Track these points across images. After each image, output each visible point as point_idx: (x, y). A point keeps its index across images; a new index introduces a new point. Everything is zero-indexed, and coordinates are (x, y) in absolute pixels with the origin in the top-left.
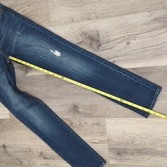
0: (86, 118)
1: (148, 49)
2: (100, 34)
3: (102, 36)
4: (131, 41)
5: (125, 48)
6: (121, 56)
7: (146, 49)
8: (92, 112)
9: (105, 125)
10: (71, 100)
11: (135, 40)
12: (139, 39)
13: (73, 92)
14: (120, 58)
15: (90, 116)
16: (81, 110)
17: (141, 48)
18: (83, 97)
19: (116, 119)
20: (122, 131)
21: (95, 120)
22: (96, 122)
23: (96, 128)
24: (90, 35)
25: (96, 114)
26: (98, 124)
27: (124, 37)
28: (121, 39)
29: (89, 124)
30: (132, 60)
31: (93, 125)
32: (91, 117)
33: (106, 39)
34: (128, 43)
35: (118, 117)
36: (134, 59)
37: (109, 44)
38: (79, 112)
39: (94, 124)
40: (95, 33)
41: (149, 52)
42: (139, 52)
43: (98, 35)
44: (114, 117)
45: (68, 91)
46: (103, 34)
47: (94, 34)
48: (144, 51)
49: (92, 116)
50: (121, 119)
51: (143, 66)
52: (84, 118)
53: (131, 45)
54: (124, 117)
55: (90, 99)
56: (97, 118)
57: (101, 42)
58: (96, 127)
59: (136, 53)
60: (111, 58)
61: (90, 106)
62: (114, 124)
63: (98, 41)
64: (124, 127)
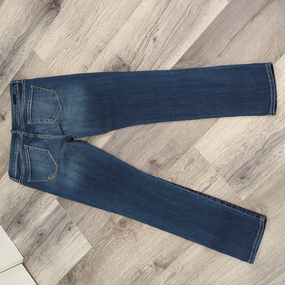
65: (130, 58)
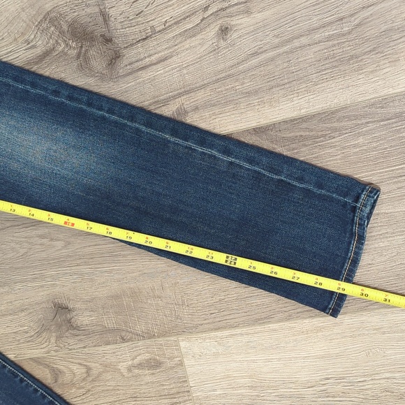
0: (109, 347)
1: (304, 40)
2: (112, 12)
3: (120, 19)
4: (234, 21)
5: (216, 50)
6: (203, 86)
7: (296, 43)
8: (125, 323)
9: (181, 364)
10: (42, 286)
11: (248, 12)
12: (263, 9)
13: (44, 255)
14: (200, 96)
15: (120, 335)
16: (84, 319)
17: (277, 40)
18: (85, 269)
19: (219, 334)
20: (250, 377)
21: (141, 351)
22: (147, 356)
23: (149, 379)
24: (74, 21)
25: (140, 328)
26: (154, 365)
27: (206, 8)
28: (196, 20)
29: (123, 367)
30: (248, 94)
31: (136, 371)
32: (124, 340)
33: (137, 29)
34: (224, 31)
35: (224, 328)
36: (256, 92)
37: (151, 43)
38: (77, 328)
39: (140, 366)
40: (89, 10)
41: (310, 54)
42: (272, 59)
43: (105, 17)
44: (211, 326)
45: (22, 251)
46: (123, 8)
47: (89, 15)
48: (291, 52)
49: (129, 336)
50: (238, 331)
51: (294, 114)
52: (101, 348)
53: (235, 35)
54: (249, 325)
55: (110, 272)
56: (148, 342)
57: (119, 41)
58: (147, 376)
59: (260, 65)
60: (166, 102)
61: (116, 297)
62: (216, 355)
63: (108, 40)
64: (254, 361)
65: (135, 32)
